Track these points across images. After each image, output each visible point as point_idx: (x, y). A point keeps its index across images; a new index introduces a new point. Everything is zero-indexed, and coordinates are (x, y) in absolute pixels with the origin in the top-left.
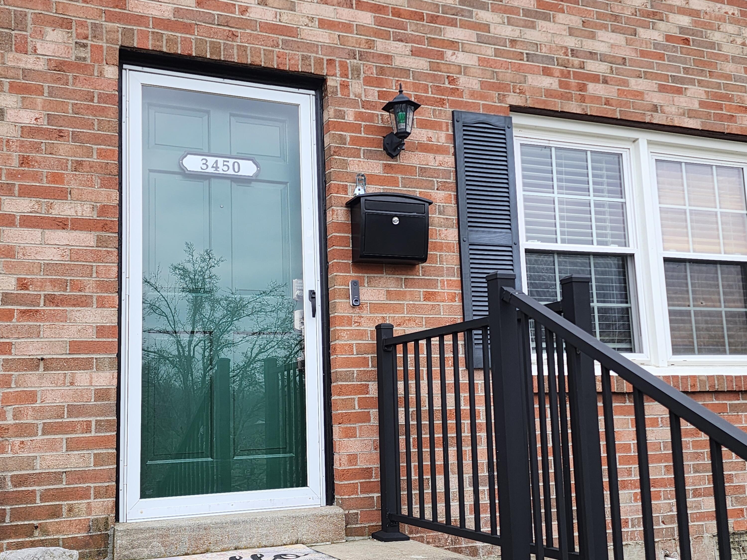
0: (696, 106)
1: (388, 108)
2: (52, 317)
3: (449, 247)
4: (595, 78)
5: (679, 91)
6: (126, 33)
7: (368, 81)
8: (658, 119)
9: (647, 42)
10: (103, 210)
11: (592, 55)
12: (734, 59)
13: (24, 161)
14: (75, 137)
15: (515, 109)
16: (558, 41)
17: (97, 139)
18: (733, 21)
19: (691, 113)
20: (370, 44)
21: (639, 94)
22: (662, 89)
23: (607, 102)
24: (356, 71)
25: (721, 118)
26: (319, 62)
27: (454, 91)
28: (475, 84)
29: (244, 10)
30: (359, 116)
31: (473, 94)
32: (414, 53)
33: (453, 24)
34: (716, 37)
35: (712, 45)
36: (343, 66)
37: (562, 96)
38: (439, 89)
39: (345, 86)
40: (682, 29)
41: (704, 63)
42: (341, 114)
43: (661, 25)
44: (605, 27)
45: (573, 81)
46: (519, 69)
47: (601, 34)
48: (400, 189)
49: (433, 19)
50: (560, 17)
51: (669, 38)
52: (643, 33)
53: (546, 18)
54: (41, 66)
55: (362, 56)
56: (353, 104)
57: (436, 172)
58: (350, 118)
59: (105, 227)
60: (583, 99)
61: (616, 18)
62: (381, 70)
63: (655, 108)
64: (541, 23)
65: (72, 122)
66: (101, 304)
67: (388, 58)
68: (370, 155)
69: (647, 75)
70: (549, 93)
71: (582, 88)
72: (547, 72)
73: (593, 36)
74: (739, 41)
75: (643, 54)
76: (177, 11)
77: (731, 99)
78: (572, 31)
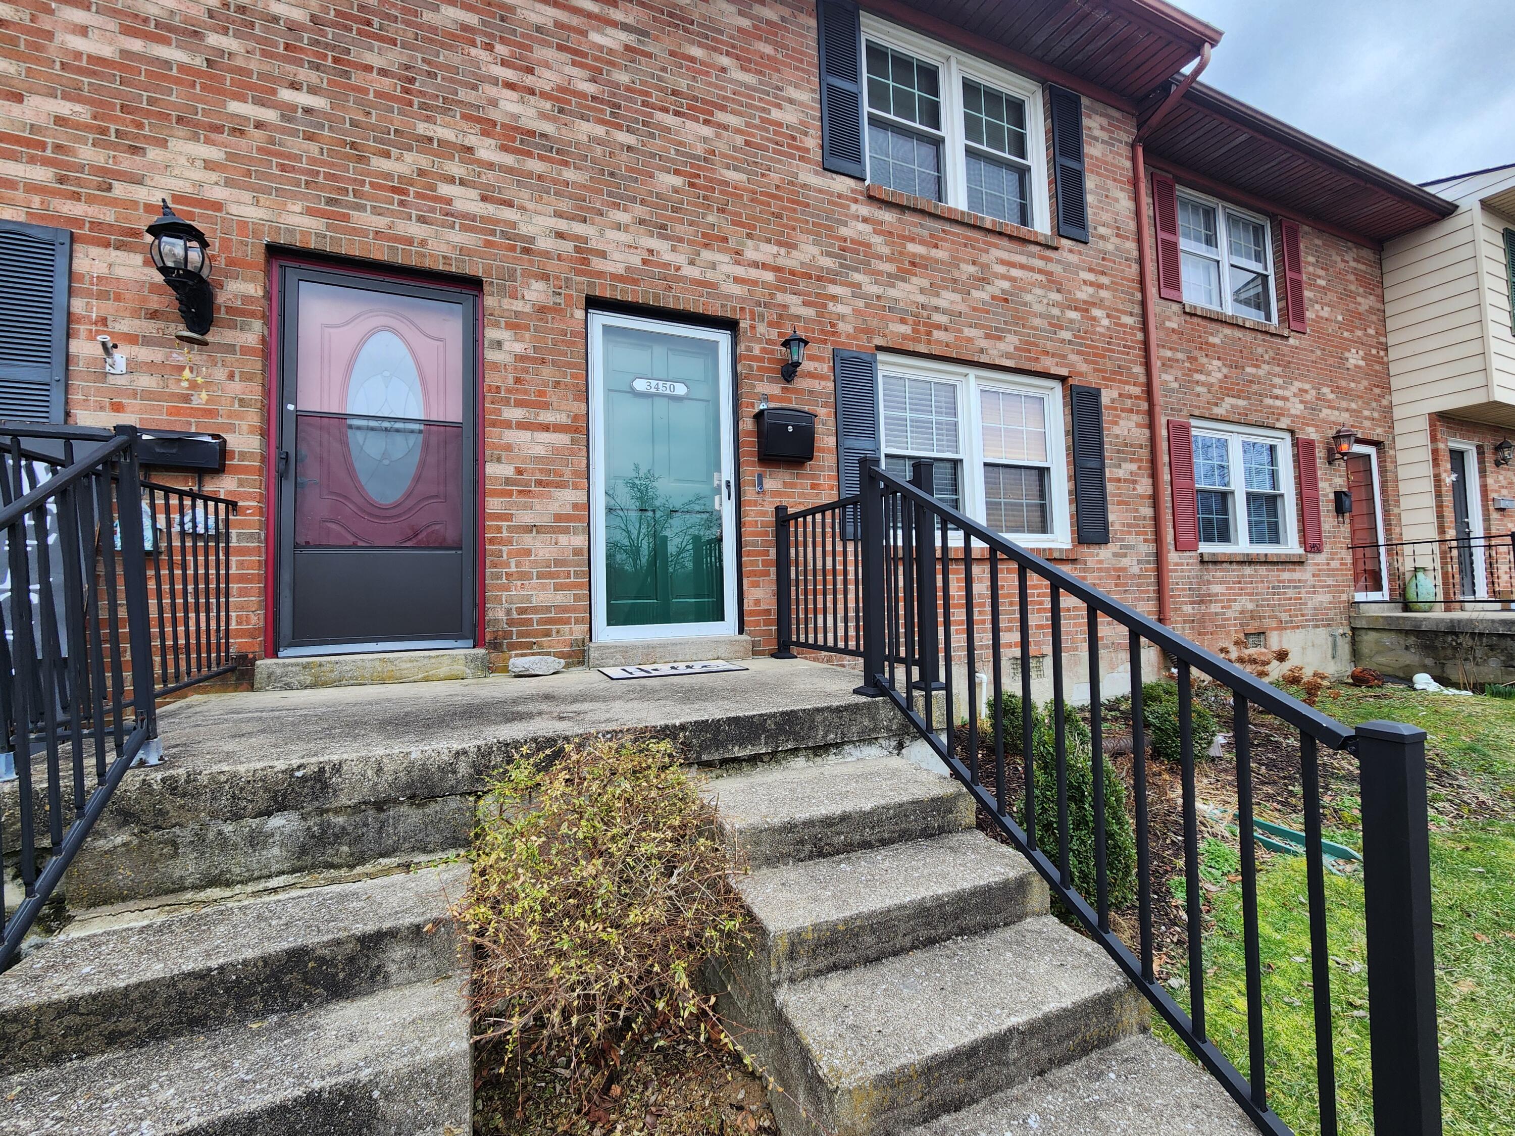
0: (1012, 349)
1: (786, 344)
2: (541, 496)
3: (829, 450)
4: (938, 327)
5: (1000, 338)
6: (591, 285)
7: (771, 324)
8: (984, 359)
9: (977, 300)
10: (576, 418)
11: (937, 309)
12: (1041, 315)
13: (518, 380)
14: (554, 362)
15: (879, 348)
16: (912, 297)
17: (569, 365)
18: (1041, 286)
19: (1008, 356)
20: (772, 296)
21: (970, 340)
22: (988, 336)
23: (947, 345)
24: (762, 317)
25: (1029, 359)
26: (734, 309)
27: (834, 333)
28: (850, 329)
29: (678, 269)
30: (763, 350)
31: (848, 336)
32: (805, 304)
33: (833, 282)
34: (1028, 298)
35: (1025, 304)
36: (752, 312)
37: (914, 340)
38: (822, 331)
39: (753, 327)
40: (1003, 291)
41: (1019, 318)
42: (749, 349)
43: (988, 287)
44: (947, 288)
45: (922, 328)
46: (882, 318)
47: (944, 293)
48: (794, 405)
49: (819, 278)
50: (914, 279)
51: (993, 298)
52: (975, 293)
53: (904, 280)
54: (528, 309)
55: (766, 305)
56: (759, 341)
57: (820, 394)
58: (757, 351)
59: (577, 430)
60: (929, 342)
61: (955, 281)
62: (780, 316)
63: (982, 351)
64: (900, 284)
65: (551, 352)
66: (576, 487)
67: (785, 307)
68: (771, 380)
69: (976, 326)
70: (904, 337)
71: (929, 334)
72: (903, 321)
73: (937, 295)
74: (1045, 301)
75: (974, 309)
76: (627, 269)
77: (1037, 346)
78: (922, 291)
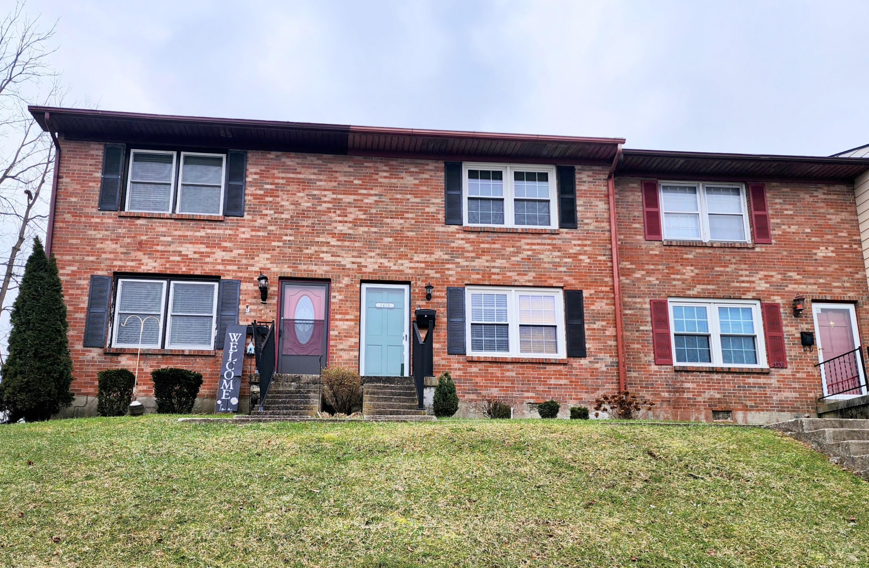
0: (532, 278)
1: (426, 288)
2: (345, 340)
3: (444, 323)
4: (494, 274)
5: (525, 275)
6: (362, 276)
7: (422, 281)
8: (516, 284)
9: (514, 261)
10: (356, 317)
11: (494, 267)
12: (548, 263)
13: (340, 307)
14: (350, 301)
15: (466, 285)
16: (482, 264)
17: (355, 301)
18: (549, 250)
19: (529, 281)
20: (423, 272)
21: (510, 277)
22: (518, 275)
23: (498, 280)
24: (419, 279)
25: (541, 281)
26: (410, 277)
27: (448, 282)
28: (454, 279)
29: (390, 267)
30: (419, 290)
31: (453, 282)
32: (436, 273)
33: (448, 263)
34: (541, 256)
35: (540, 259)
36: (416, 278)
37: (482, 280)
38: (443, 281)
39: (416, 283)
40: (528, 256)
41: (536, 265)
42: (415, 290)
43: (520, 255)
44: (499, 258)
45: (486, 275)
46: (468, 274)
47: (497, 261)
48: (430, 308)
49: (442, 263)
50: (483, 257)
51: (522, 259)
52: (513, 259)
53: (479, 258)
54: (343, 286)
55: (421, 275)
56: (418, 287)
57: (441, 303)
58: (417, 291)
59: (356, 320)
60: (490, 280)
61: (503, 255)
62: (426, 278)
63: (516, 281)
64: (476, 260)
65: (350, 298)
66: (355, 337)
67: (428, 275)
68: (422, 300)
69: (513, 271)
70: (478, 279)
71: (490, 277)
72: (478, 274)
73: (494, 261)
74: (551, 256)
75: (512, 265)
76: (374, 270)
77: (546, 275)
78: (487, 261)
